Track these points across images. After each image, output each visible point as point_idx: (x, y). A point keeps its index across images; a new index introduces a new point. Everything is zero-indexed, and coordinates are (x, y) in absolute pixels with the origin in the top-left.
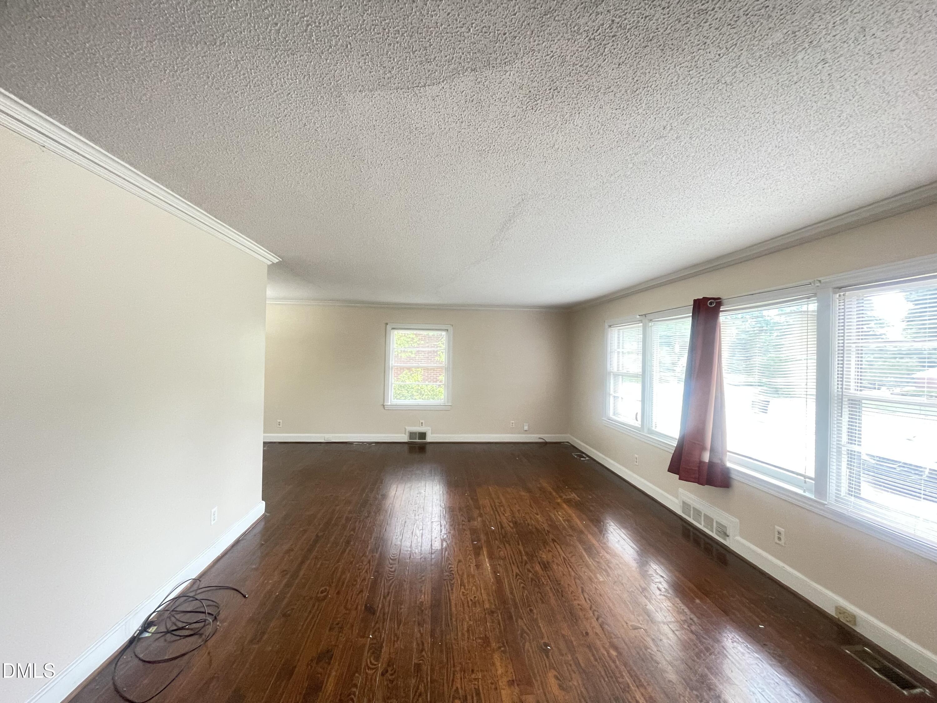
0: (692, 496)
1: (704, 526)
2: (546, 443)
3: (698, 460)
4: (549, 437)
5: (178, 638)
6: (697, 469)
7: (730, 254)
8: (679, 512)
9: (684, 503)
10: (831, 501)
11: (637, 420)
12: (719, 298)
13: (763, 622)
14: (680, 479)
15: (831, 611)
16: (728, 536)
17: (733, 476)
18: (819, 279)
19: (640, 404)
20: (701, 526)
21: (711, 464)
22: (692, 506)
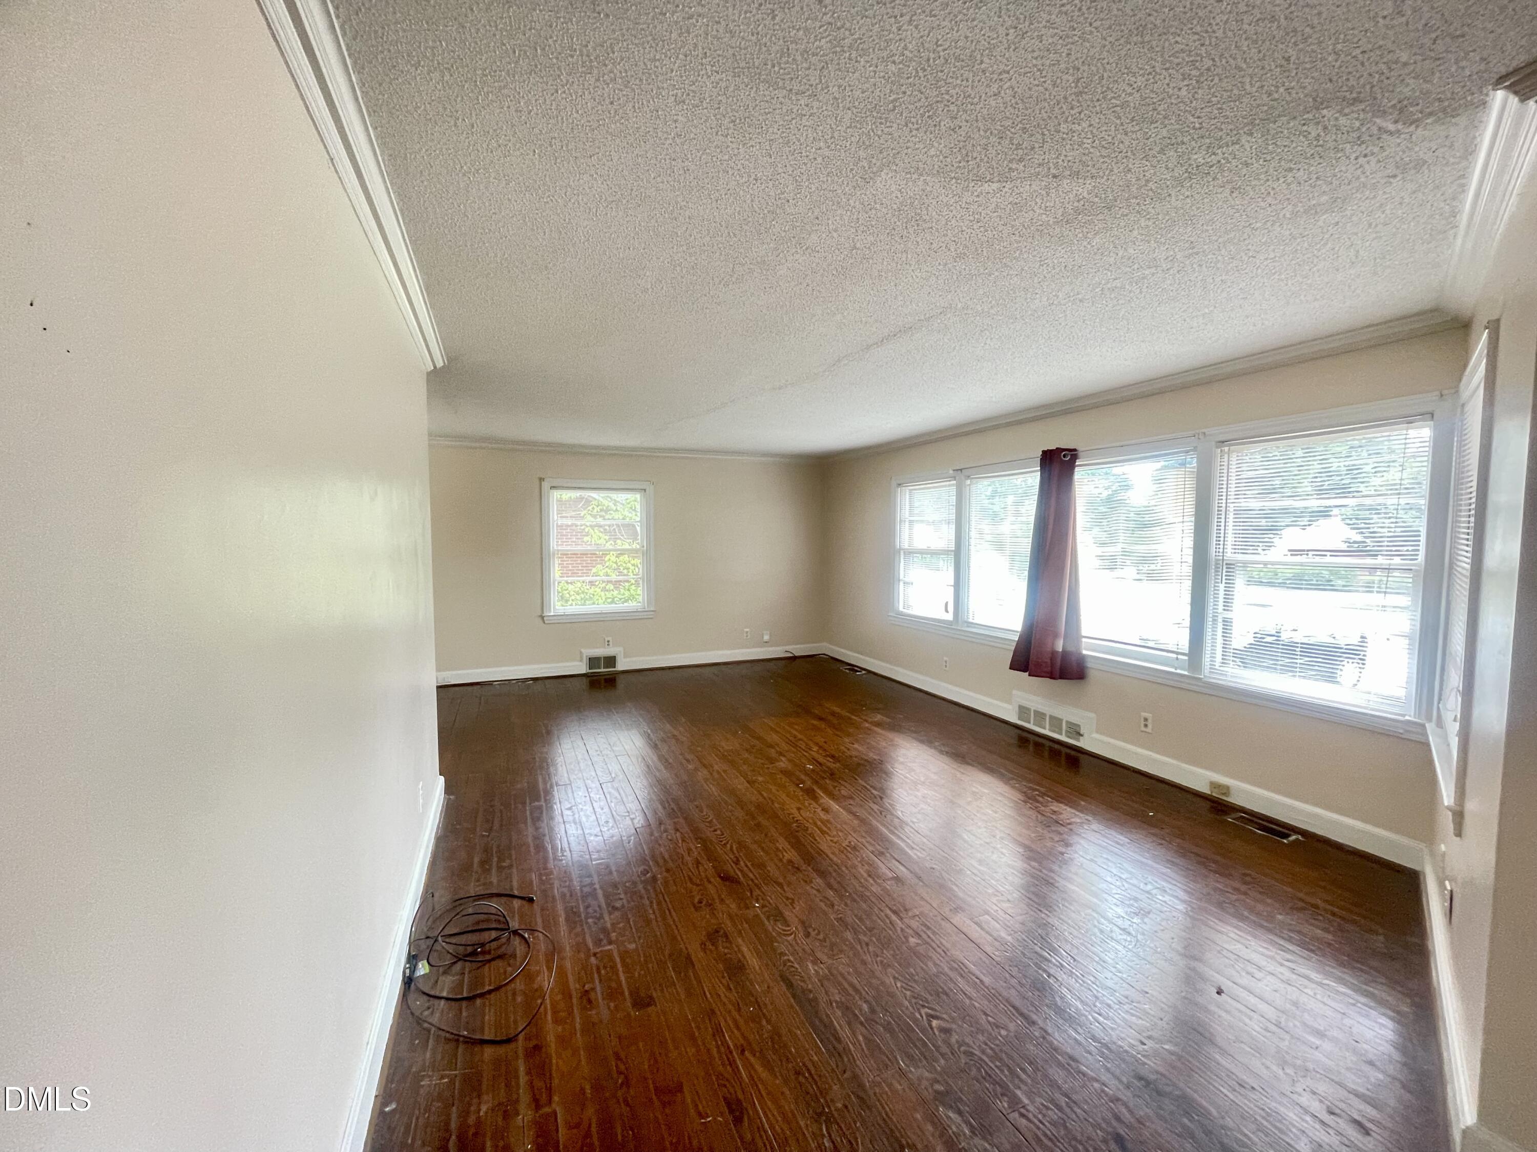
0: (1032, 697)
1: (1050, 730)
2: (794, 658)
3: (1049, 649)
4: (799, 649)
5: (480, 964)
6: (1049, 661)
7: (1090, 395)
8: (1013, 718)
9: (1020, 707)
10: (1206, 673)
11: (947, 611)
12: (1075, 450)
13: (1151, 810)
14: (1030, 675)
15: (1205, 789)
16: (1082, 735)
17: (1090, 664)
18: (1203, 430)
19: (951, 590)
20: (1046, 732)
21: (1065, 654)
22: (1033, 709)
